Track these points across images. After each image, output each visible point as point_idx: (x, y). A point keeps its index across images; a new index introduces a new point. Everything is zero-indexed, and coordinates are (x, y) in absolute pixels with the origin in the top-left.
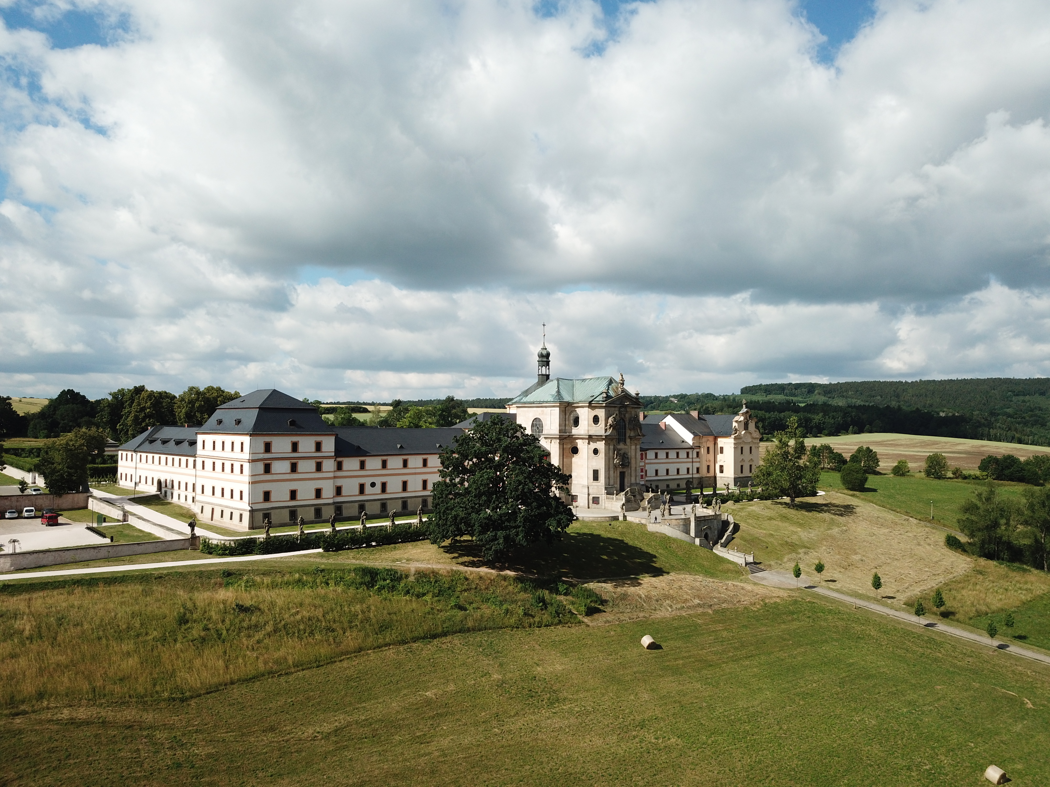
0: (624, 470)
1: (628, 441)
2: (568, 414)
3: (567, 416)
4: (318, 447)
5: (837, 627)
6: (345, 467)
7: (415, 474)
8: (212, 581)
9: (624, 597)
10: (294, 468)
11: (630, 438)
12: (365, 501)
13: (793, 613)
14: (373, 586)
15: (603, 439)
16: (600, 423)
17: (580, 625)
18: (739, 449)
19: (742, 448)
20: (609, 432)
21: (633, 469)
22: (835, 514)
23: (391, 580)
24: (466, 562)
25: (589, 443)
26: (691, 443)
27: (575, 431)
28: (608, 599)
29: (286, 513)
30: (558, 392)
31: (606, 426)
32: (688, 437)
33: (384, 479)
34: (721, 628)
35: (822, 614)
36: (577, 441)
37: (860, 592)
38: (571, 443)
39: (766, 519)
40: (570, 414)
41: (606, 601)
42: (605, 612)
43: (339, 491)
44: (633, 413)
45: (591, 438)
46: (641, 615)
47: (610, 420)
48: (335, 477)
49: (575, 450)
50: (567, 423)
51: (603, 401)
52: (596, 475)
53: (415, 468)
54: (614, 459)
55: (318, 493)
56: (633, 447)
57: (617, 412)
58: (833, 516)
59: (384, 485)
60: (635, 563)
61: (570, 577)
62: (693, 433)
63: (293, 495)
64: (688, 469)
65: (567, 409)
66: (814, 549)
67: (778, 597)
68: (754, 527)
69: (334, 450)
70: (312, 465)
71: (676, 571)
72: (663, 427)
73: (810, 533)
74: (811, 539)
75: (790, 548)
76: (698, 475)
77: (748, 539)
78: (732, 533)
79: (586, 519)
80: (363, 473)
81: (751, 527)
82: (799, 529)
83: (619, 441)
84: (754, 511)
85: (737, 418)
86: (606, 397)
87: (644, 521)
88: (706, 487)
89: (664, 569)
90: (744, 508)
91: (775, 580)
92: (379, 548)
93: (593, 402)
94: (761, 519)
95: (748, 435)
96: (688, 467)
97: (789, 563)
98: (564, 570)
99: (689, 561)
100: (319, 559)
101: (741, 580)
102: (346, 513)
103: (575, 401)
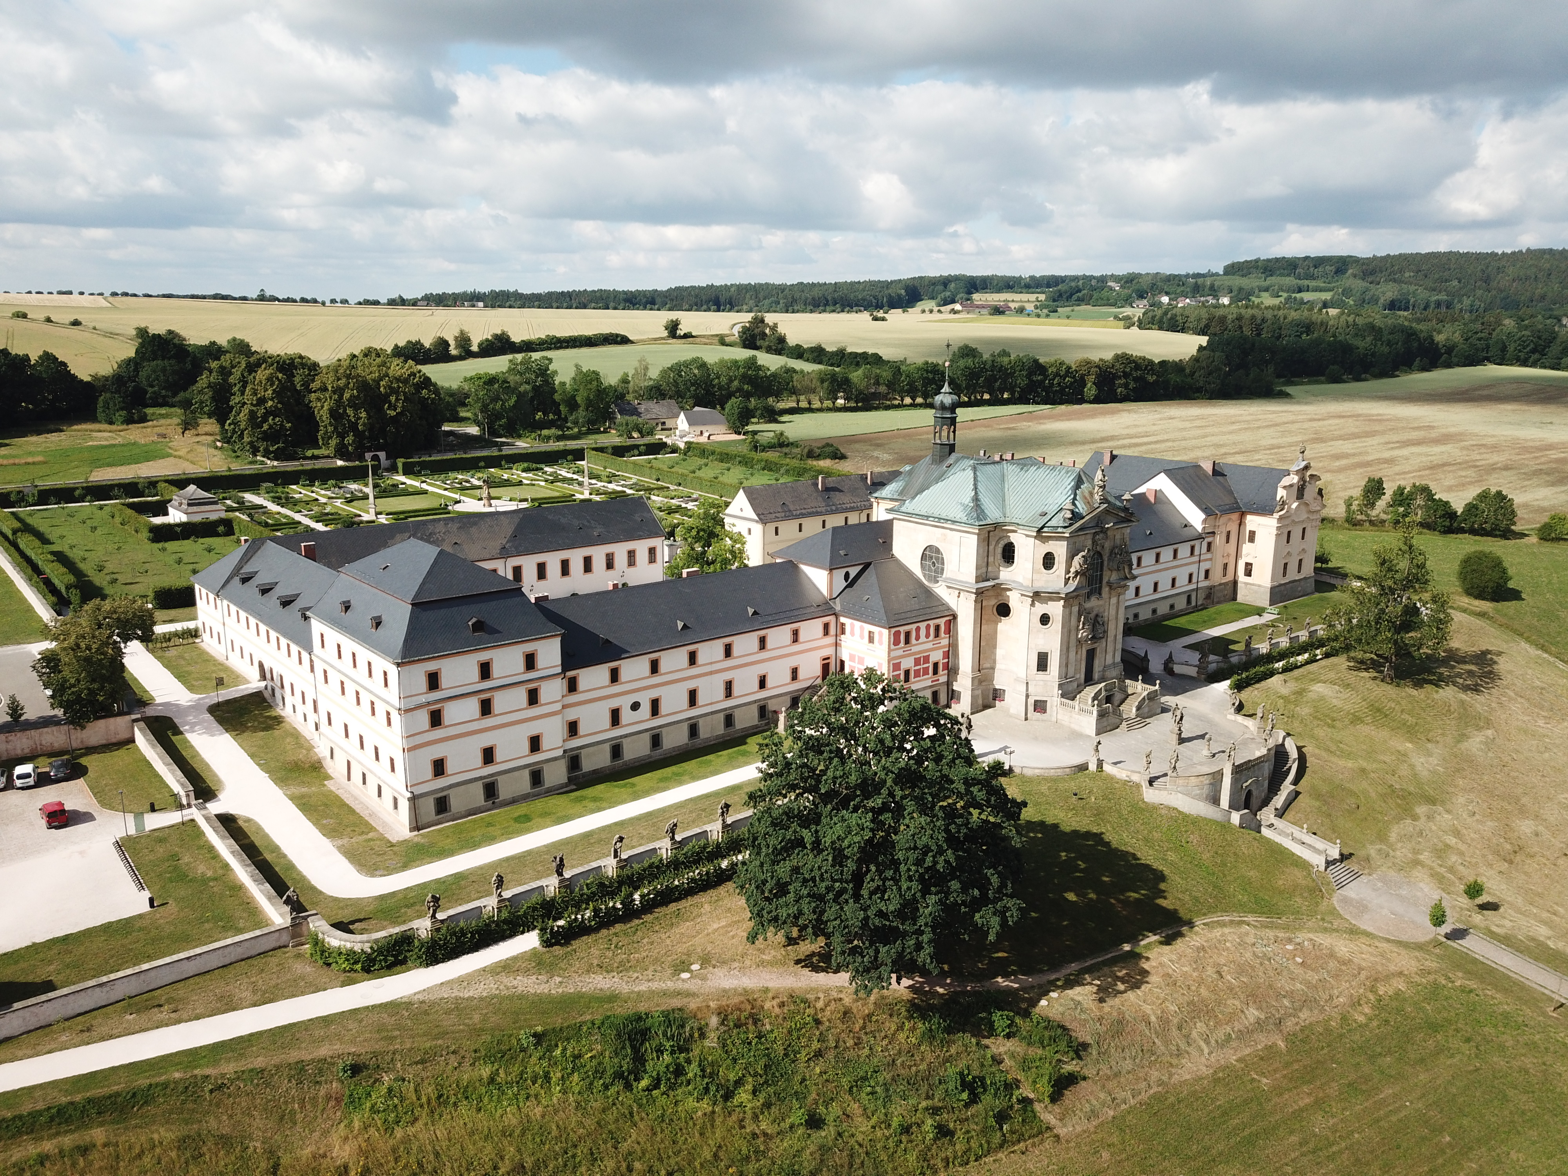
0: (1095, 645)
1: (1105, 590)
2: (994, 542)
3: (991, 548)
4: (530, 661)
5: (1527, 1072)
6: (582, 685)
7: (711, 673)
8: (322, 1093)
9: (1119, 1027)
10: (486, 708)
11: (1109, 584)
12: (621, 737)
13: (1434, 1027)
14: (638, 1079)
15: (1062, 598)
16: (1055, 567)
17: (1042, 1142)
18: (1285, 536)
19: (1289, 532)
20: (1073, 585)
21: (1111, 638)
22: (1466, 688)
23: (673, 1053)
24: (813, 954)
25: (1033, 605)
26: (1199, 526)
27: (1006, 574)
28: (1089, 1039)
29: (478, 791)
30: (976, 499)
31: (1068, 572)
32: (1195, 517)
33: (654, 694)
34: (1307, 1101)
35: (1492, 1031)
36: (1008, 593)
37: (1551, 944)
38: (998, 595)
39: (1347, 722)
40: (998, 542)
41: (1085, 1046)
42: (1084, 1078)
43: (573, 728)
44: (1118, 537)
45: (1037, 596)
46: (1155, 1075)
47: (1077, 560)
48: (564, 707)
49: (1004, 610)
50: (991, 559)
51: (1065, 527)
52: (1042, 663)
53: (711, 663)
54: (1078, 630)
55: (535, 744)
56: (1114, 600)
57: (1089, 543)
58: (1462, 696)
59: (655, 705)
60: (1126, 903)
61: (1014, 973)
62: (1206, 510)
63: (488, 755)
64: (1191, 575)
65: (992, 535)
66: (1443, 803)
67: (1401, 974)
68: (1328, 750)
69: (559, 662)
70: (521, 696)
71: (1205, 914)
72: (1153, 501)
73: (1429, 754)
74: (1434, 772)
75: (1399, 806)
76: (1206, 583)
77: (1324, 788)
78: (1296, 782)
79: (1028, 772)
80: (616, 689)
81: (1324, 754)
82: (1409, 745)
83: (1089, 596)
84: (1322, 698)
85: (1286, 481)
86: (1070, 519)
87: (1135, 778)
88: (1219, 603)
89: (1183, 914)
90: (1304, 690)
91: (1385, 912)
92: (648, 918)
93: (1045, 529)
94: (1338, 724)
95: (1303, 507)
96: (1190, 571)
97: (1402, 847)
98: (1000, 954)
99: (1225, 876)
100: (534, 977)
101: (1323, 919)
102: (588, 765)
103: (1007, 520)
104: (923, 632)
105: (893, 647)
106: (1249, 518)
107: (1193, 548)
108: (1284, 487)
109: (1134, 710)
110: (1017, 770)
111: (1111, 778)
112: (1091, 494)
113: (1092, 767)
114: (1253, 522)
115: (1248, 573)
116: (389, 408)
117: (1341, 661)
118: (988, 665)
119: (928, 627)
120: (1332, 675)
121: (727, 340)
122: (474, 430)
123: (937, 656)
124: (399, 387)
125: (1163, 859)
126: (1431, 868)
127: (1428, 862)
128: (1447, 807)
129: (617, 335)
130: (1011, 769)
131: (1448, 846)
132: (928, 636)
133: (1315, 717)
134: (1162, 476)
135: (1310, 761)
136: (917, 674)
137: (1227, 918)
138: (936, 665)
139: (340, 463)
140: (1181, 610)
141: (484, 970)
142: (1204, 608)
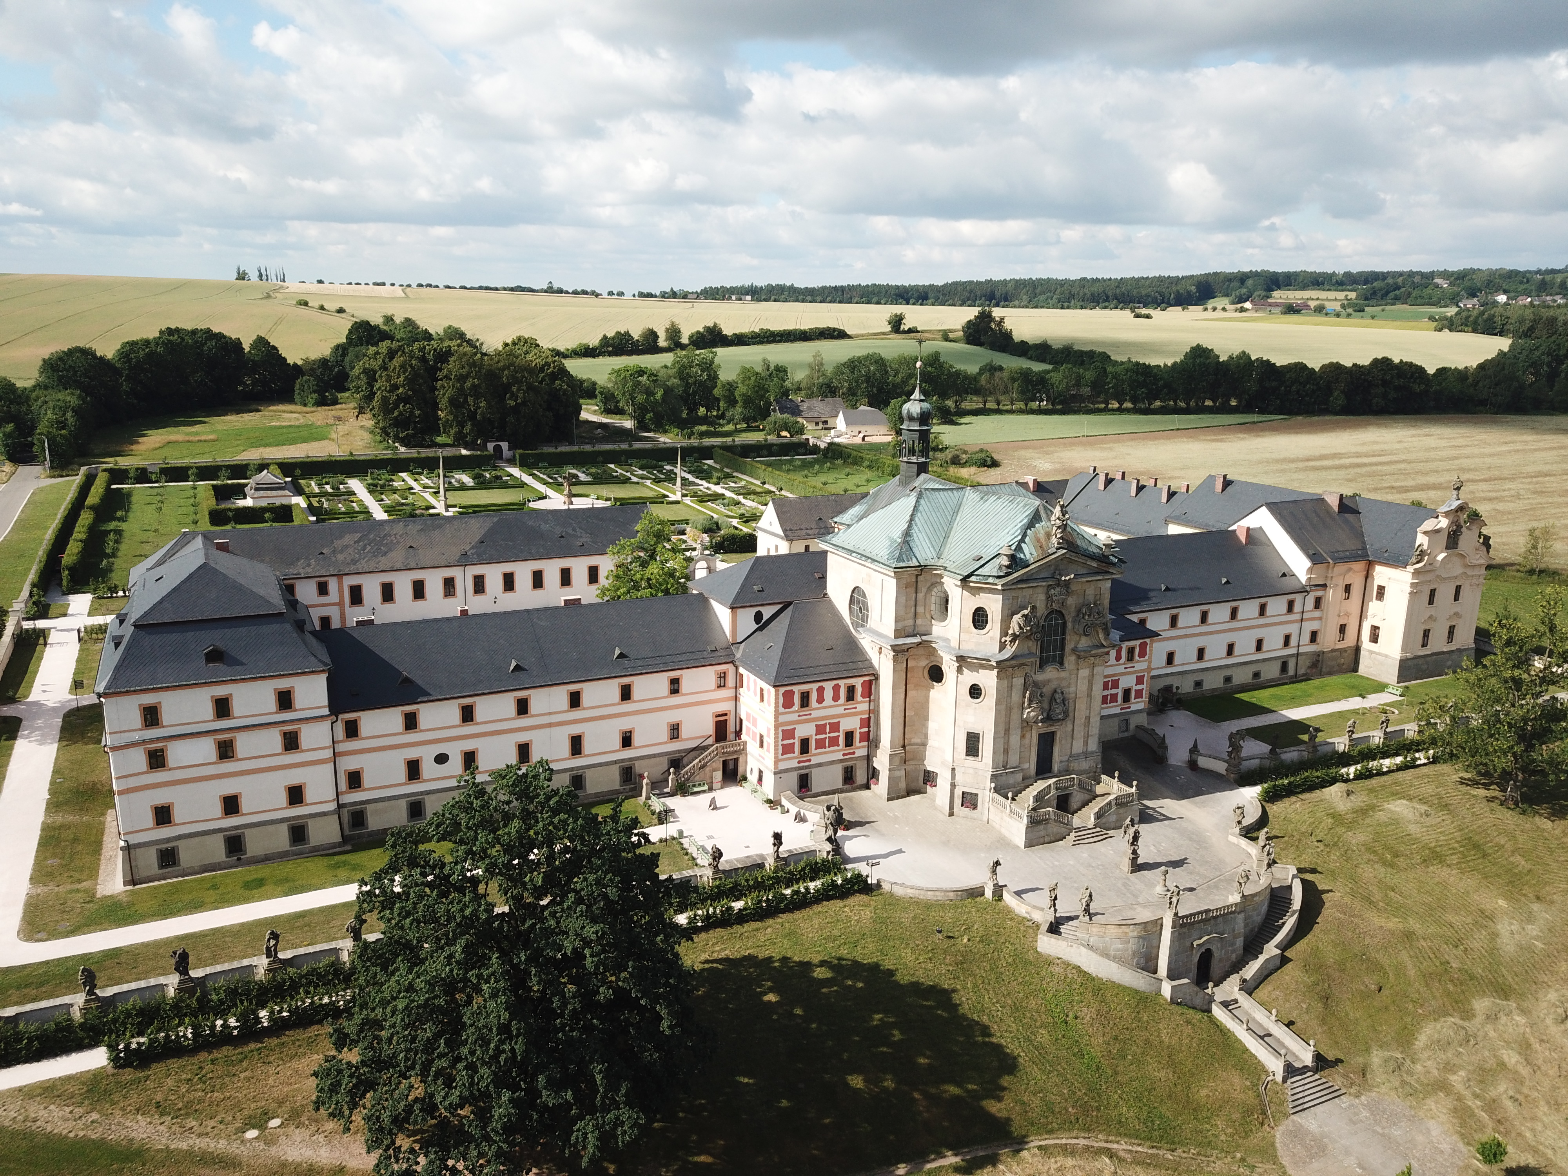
0: (1053, 728)
1: (1070, 660)
2: (924, 590)
3: (921, 596)
4: (285, 700)
6: (366, 729)
7: (550, 725)
10: (226, 751)
11: (1077, 652)
12: (422, 793)
15: (994, 666)
16: (988, 626)
18: (1426, 595)
19: (1433, 591)
20: (1011, 650)
21: (1080, 720)
25: (961, 672)
26: (1303, 575)
27: (938, 630)
29: (217, 844)
30: (907, 534)
31: (1004, 634)
32: (1298, 563)
33: (469, 745)
36: (941, 653)
38: (927, 655)
39: (1417, 858)
40: (929, 590)
45: (963, 662)
47: (1017, 620)
48: (336, 755)
49: (936, 674)
50: (920, 610)
51: (999, 577)
52: (973, 745)
53: (550, 714)
54: (1022, 708)
55: (296, 795)
56: (1084, 673)
57: (1039, 600)
59: (470, 759)
62: (1313, 556)
64: (1287, 637)
65: (921, 578)
66: (1521, 997)
69: (326, 703)
70: (273, 739)
71: (1051, 1132)
72: (1243, 539)
73: (1530, 919)
74: (1529, 949)
75: (1448, 994)
76: (1313, 648)
77: (1331, 956)
78: (1285, 946)
79: (899, 891)
80: (412, 737)
81: (1357, 905)
82: (1502, 903)
83: (1043, 663)
84: (1395, 821)
85: (1429, 525)
86: (1008, 567)
87: (1037, 916)
88: (1330, 673)
89: (1016, 1129)
90: (1372, 808)
91: (1351, 1161)
92: (274, 1042)
93: (973, 578)
94: (1401, 862)
95: (1457, 561)
96: (1287, 632)
97: (1429, 1058)
98: (703, 1158)
99: (1116, 1073)
100: (68, 1109)
101: (1243, 1160)
102: (374, 822)
103: (941, 562)
104: (828, 694)
105: (782, 710)
106: (1379, 569)
107: (1291, 604)
108: (1425, 533)
109: (1093, 817)
110: (886, 887)
111: (1008, 912)
112: (1048, 535)
113: (988, 893)
114: (1382, 574)
115: (1374, 639)
116: (510, 398)
117: (1451, 773)
118: (918, 741)
119: (836, 688)
120: (1429, 789)
121: (951, 335)
122: (628, 424)
123: (851, 723)
124: (523, 377)
125: (1027, 1039)
126: (1460, 1098)
127: (1460, 1087)
128: (1525, 1005)
129: (834, 330)
130: (878, 885)
131: (1502, 1065)
132: (836, 698)
133: (1370, 850)
134: (1264, 509)
135: (1328, 913)
136: (820, 744)
137: (1082, 1142)
138: (849, 736)
139: (464, 452)
140: (1272, 680)
141: (20, 1089)
142: (1307, 678)
